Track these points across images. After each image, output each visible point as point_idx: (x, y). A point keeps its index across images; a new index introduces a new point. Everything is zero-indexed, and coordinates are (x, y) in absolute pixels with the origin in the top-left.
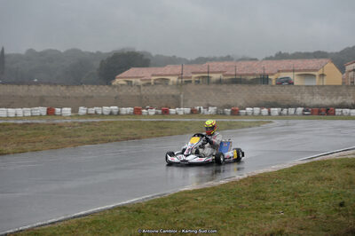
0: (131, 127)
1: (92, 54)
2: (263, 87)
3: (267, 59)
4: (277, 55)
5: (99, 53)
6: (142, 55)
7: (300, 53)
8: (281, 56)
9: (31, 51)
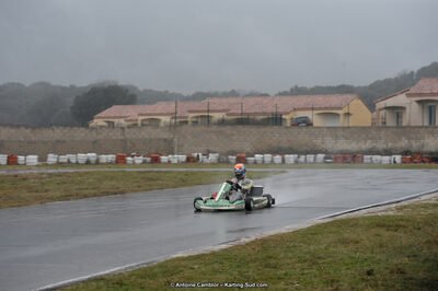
0: (112, 178)
1: (63, 88)
2: (275, 129)
3: (280, 94)
4: (292, 90)
5: (72, 87)
6: (127, 91)
7: (322, 88)
8: (297, 91)
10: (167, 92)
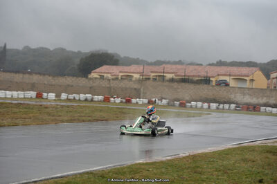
0: (101, 111)
1: (75, 53)
2: (205, 86)
3: (210, 65)
4: (217, 62)
6: (113, 56)
7: (236, 62)
8: (221, 63)
9: (27, 47)
10: (138, 59)
